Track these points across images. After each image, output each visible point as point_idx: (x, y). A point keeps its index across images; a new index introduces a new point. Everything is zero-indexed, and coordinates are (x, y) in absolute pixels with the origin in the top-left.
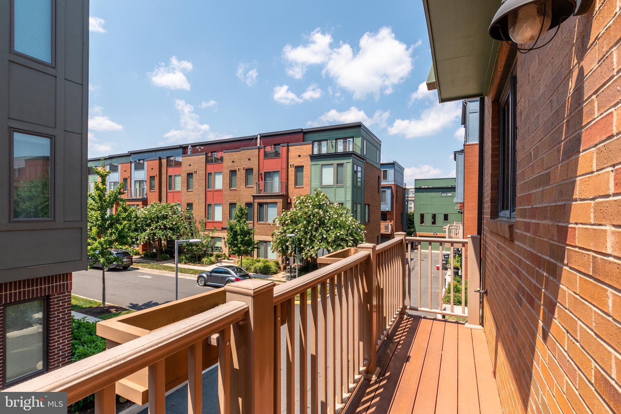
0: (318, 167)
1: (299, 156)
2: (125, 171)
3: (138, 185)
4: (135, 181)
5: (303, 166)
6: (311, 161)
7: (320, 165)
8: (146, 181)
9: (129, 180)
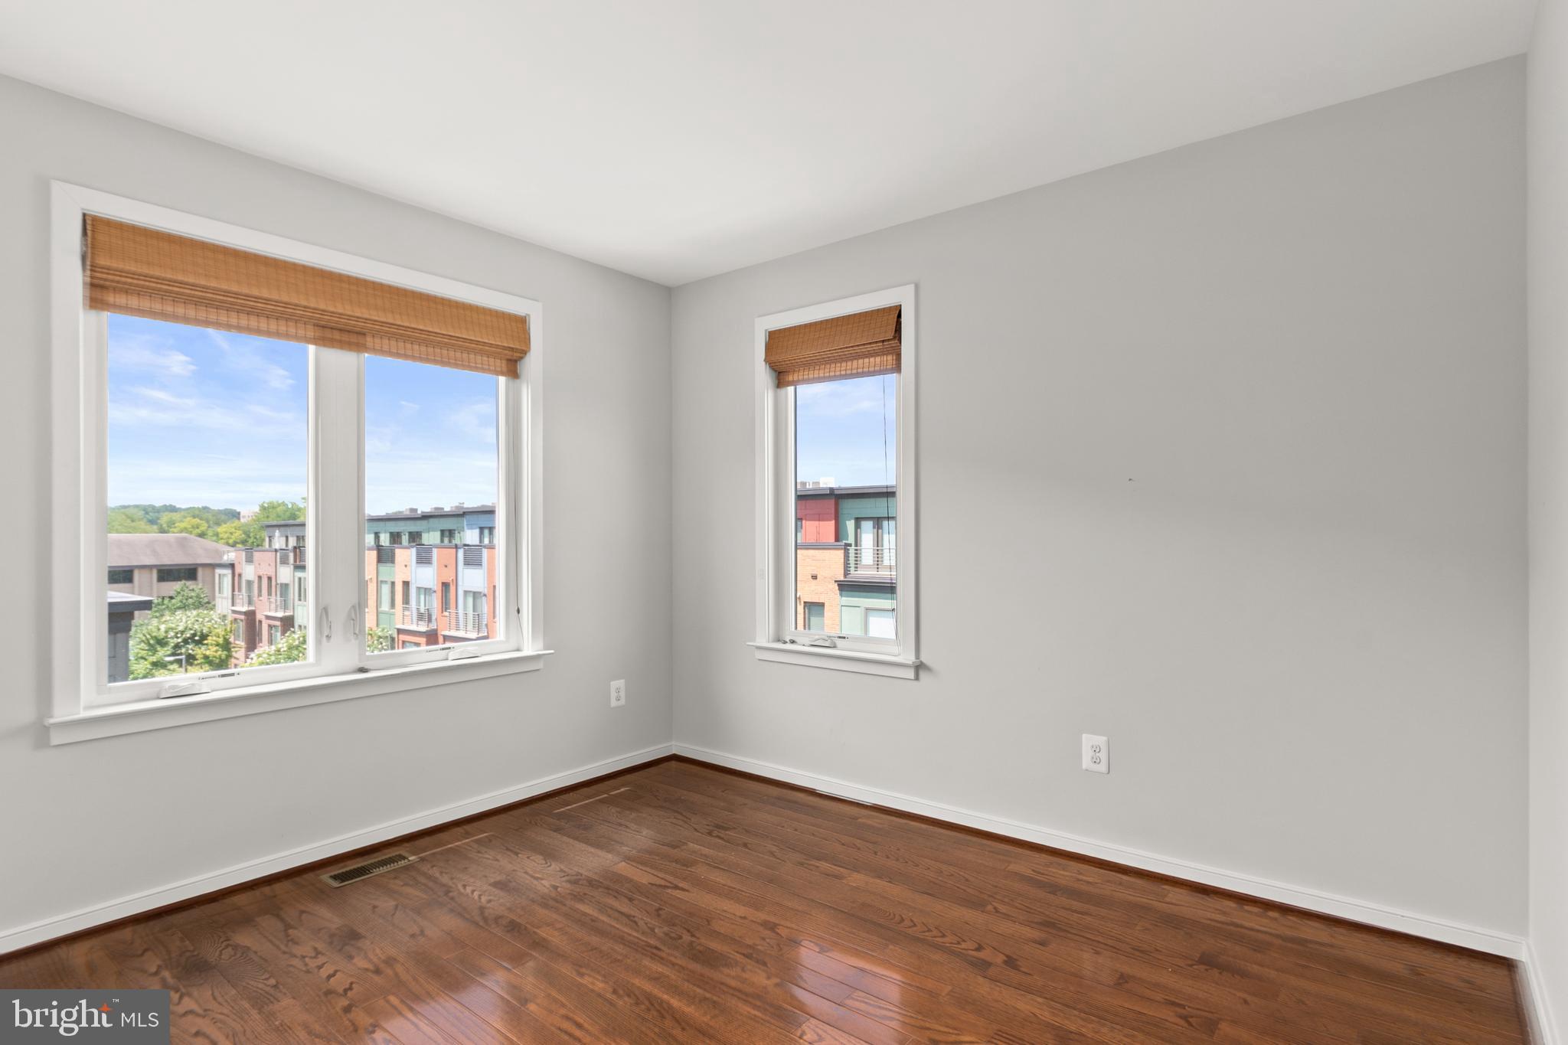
0: (858, 614)
1: (815, 577)
2: (446, 566)
3: (470, 600)
4: (466, 592)
5: (822, 605)
6: (841, 595)
7: (862, 610)
8: (485, 595)
9: (452, 588)
